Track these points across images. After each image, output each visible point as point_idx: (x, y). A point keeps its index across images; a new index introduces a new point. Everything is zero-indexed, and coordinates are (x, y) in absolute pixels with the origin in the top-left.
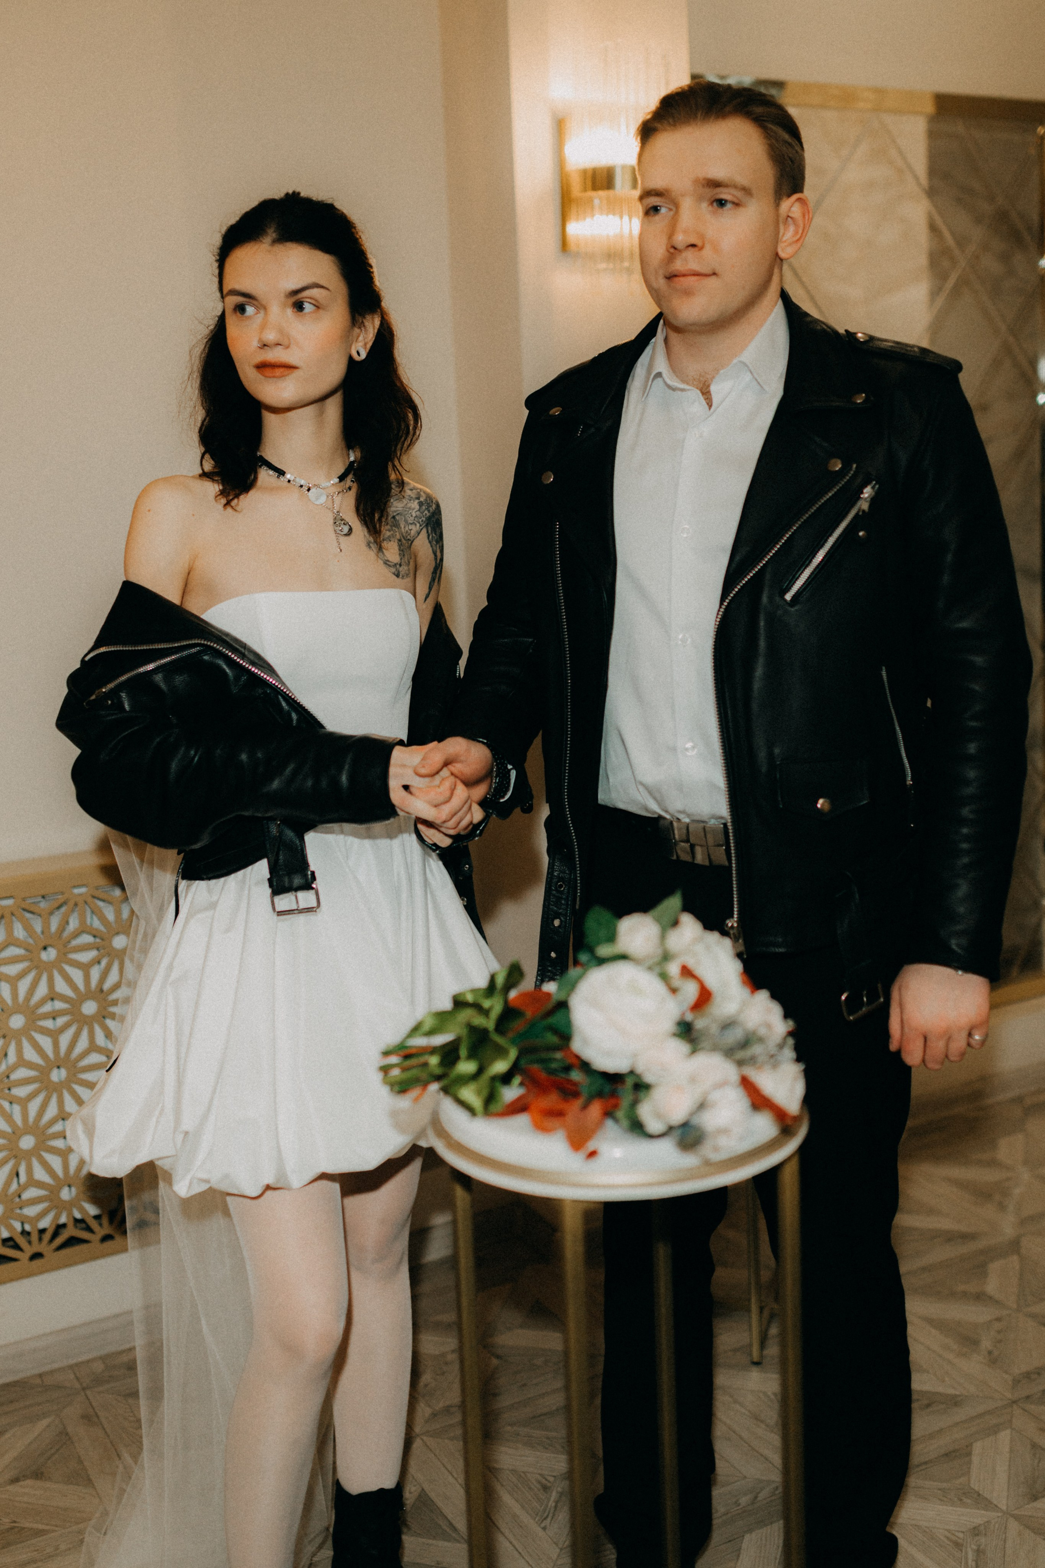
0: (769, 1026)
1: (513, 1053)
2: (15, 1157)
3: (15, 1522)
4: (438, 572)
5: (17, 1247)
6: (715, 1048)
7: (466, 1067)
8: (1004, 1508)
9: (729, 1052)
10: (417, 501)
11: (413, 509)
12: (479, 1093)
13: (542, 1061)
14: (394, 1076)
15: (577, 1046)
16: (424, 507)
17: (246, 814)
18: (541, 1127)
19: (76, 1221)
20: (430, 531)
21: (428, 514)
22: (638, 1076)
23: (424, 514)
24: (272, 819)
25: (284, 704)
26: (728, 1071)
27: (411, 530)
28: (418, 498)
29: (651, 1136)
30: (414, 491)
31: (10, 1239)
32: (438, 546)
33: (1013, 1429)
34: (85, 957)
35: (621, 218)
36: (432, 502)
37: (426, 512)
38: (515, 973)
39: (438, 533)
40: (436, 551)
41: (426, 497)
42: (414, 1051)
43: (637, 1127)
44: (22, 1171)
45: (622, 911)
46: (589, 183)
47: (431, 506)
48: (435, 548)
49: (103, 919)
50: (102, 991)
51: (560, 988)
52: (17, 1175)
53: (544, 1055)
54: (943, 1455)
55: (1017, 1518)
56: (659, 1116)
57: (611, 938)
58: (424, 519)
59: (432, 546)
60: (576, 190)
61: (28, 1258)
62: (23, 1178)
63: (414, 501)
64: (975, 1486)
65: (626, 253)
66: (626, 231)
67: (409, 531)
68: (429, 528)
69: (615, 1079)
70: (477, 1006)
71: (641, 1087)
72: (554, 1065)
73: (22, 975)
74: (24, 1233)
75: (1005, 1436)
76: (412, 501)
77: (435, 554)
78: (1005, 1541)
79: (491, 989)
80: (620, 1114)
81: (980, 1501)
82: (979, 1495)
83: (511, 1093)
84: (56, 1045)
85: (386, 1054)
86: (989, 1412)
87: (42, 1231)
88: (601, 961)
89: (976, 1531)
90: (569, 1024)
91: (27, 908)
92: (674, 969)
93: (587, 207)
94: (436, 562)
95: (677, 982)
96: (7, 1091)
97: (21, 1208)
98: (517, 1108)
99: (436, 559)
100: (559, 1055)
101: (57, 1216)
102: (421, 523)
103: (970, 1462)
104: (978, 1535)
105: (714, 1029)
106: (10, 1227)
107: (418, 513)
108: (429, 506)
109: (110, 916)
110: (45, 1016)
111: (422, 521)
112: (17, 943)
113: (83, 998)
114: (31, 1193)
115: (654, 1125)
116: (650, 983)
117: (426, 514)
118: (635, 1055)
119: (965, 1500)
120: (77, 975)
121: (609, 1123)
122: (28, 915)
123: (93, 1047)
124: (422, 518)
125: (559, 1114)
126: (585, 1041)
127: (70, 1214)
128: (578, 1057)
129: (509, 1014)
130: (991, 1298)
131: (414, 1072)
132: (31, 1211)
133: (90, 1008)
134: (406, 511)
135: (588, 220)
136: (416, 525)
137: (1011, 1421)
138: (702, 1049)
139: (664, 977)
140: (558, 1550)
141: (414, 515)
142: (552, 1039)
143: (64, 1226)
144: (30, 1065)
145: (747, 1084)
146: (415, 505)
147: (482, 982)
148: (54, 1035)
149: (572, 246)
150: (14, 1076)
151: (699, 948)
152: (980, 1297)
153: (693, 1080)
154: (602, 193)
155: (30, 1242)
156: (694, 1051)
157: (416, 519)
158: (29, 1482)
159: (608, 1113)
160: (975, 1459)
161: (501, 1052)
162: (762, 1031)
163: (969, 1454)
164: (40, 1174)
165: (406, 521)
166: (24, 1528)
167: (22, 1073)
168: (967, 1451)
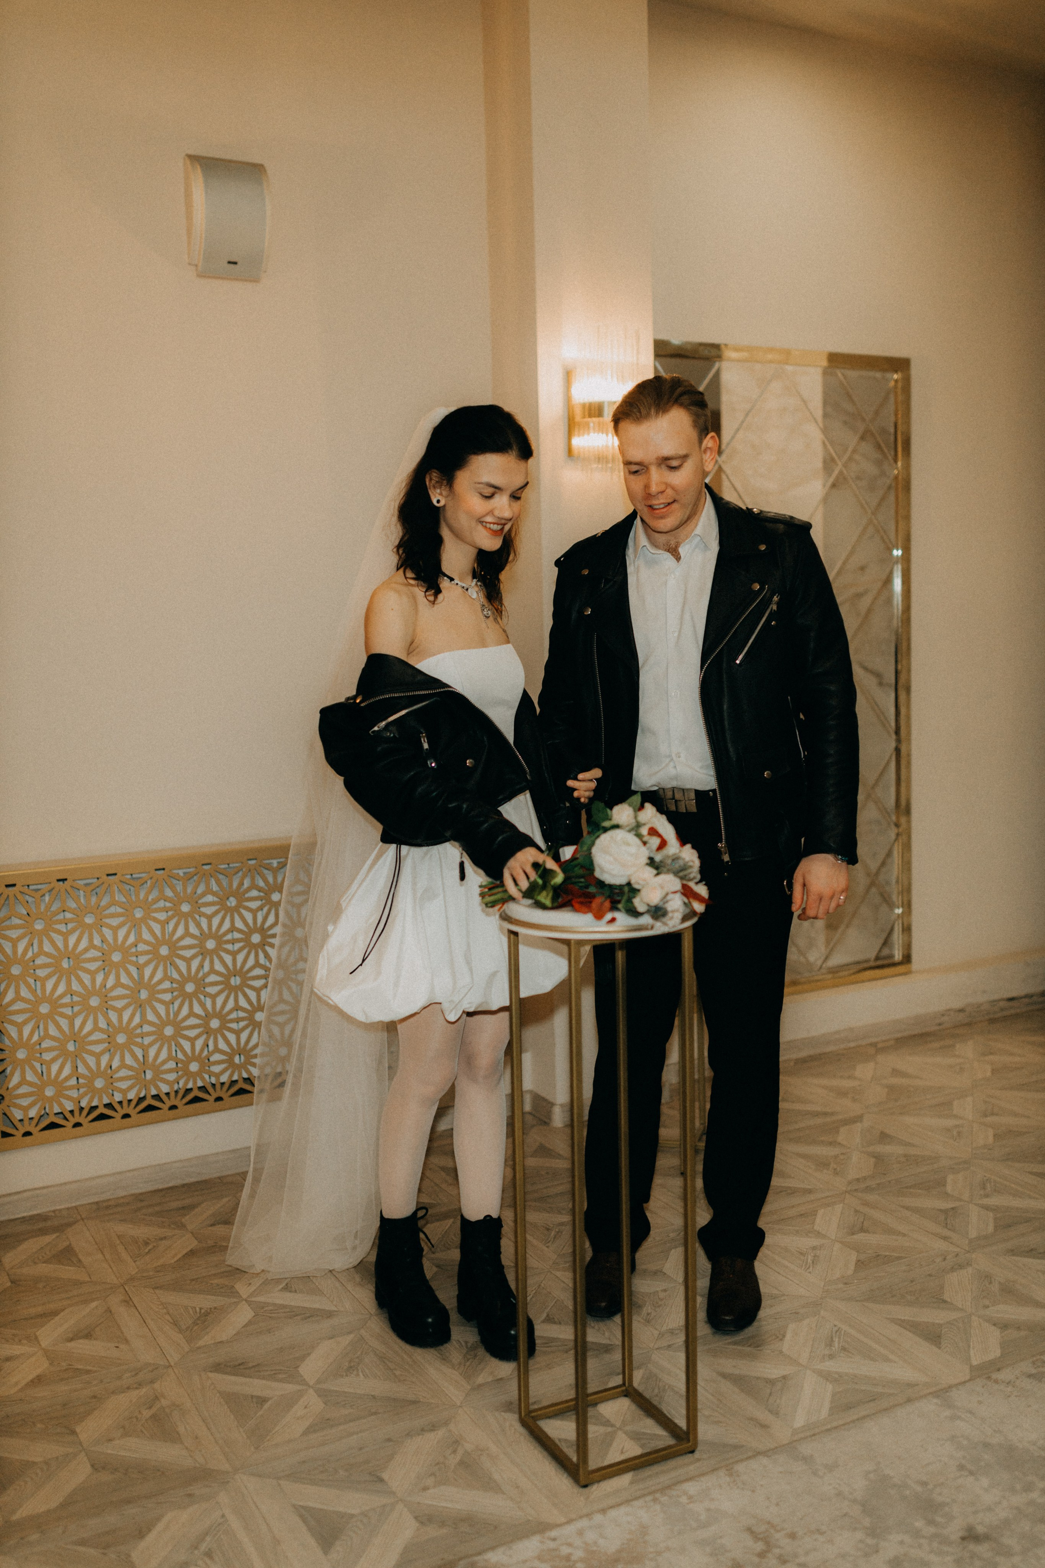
2: (207, 1033)
3: (216, 1243)
5: (207, 1093)
6: (668, 871)
8: (834, 1239)
9: (676, 873)
13: (575, 884)
15: (597, 873)
18: (578, 911)
19: (245, 1079)
22: (631, 885)
26: (675, 883)
29: (638, 914)
31: (204, 1087)
33: (844, 1204)
34: (254, 905)
35: (607, 435)
43: (632, 909)
44: (211, 1043)
46: (587, 413)
49: (265, 881)
50: (263, 929)
52: (208, 1046)
53: (576, 880)
56: (643, 902)
57: (609, 817)
60: (578, 418)
61: (214, 1100)
62: (211, 1048)
64: (816, 1228)
65: (610, 457)
66: (610, 444)
69: (619, 888)
71: (633, 891)
72: (581, 885)
73: (215, 914)
74: (212, 1083)
75: (839, 1207)
80: (621, 906)
82: (819, 1233)
84: (234, 961)
86: (831, 1196)
87: (222, 1083)
88: (606, 830)
89: (815, 1248)
90: (592, 863)
92: (644, 831)
93: (586, 428)
95: (647, 837)
96: (203, 989)
101: (232, 1075)
103: (816, 1219)
105: (669, 861)
106: (203, 1079)
109: (271, 879)
110: (228, 942)
112: (212, 893)
113: (251, 931)
114: (216, 1057)
115: (641, 908)
116: (631, 838)
118: (630, 875)
119: (810, 1235)
120: (249, 917)
122: (220, 876)
123: (257, 964)
125: (588, 904)
126: (601, 870)
127: (240, 1074)
128: (597, 879)
130: (839, 1145)
131: (499, 895)
132: (216, 1069)
133: (256, 938)
135: (586, 436)
137: (844, 1200)
138: (662, 872)
139: (639, 836)
142: (584, 872)
143: (236, 1081)
144: (218, 973)
148: (234, 954)
149: (575, 452)
150: (207, 980)
151: (655, 820)
153: (659, 887)
154: (595, 420)
155: (215, 1091)
156: (658, 874)
158: (221, 1226)
160: (819, 1218)
161: (556, 874)
163: (816, 1215)
164: (222, 1045)
166: (222, 1245)
167: (213, 978)
168: (814, 1213)
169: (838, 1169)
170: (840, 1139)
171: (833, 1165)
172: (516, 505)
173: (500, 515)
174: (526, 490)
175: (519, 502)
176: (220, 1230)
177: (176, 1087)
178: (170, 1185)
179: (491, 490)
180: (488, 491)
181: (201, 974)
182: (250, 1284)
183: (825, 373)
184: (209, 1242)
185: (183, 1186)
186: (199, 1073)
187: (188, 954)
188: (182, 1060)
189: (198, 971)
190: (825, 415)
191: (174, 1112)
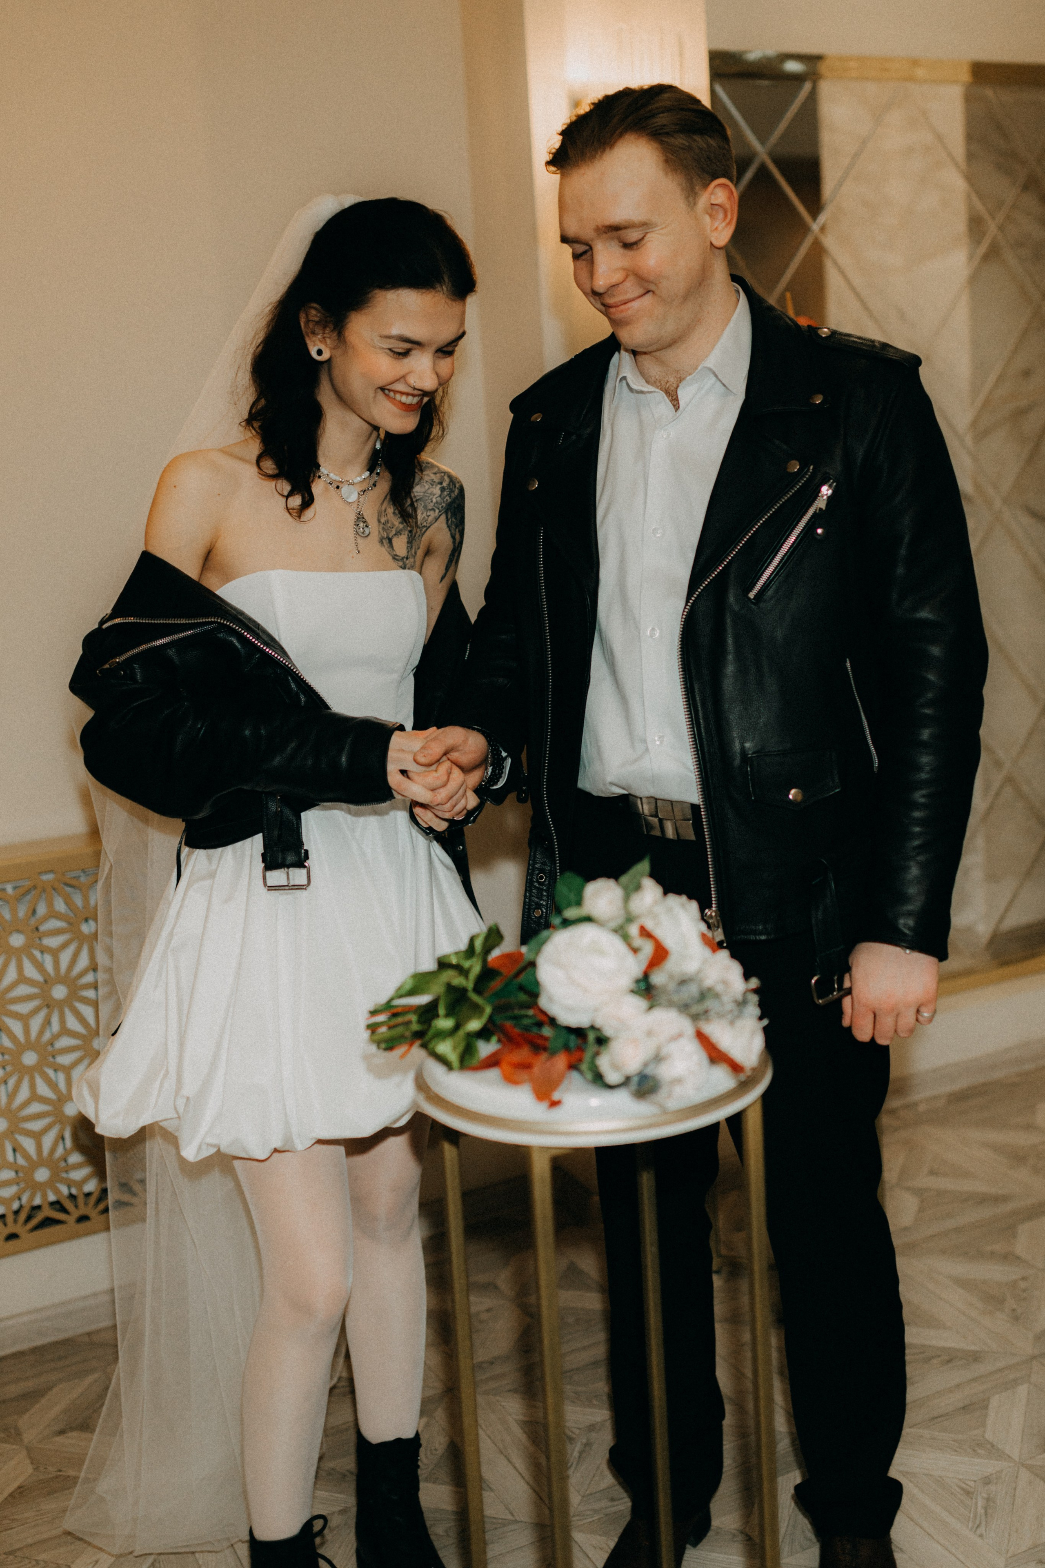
0: (725, 982)
1: (488, 1010)
2: (60, 1122)
3: (60, 1471)
4: (456, 554)
5: (64, 1210)
6: (671, 1004)
7: (444, 1023)
8: (1017, 1460)
9: (684, 1008)
10: (439, 486)
11: (434, 495)
12: (455, 1048)
13: (516, 1018)
14: (382, 1033)
15: (543, 1002)
16: (446, 493)
17: (245, 788)
18: (511, 1080)
20: (449, 516)
21: (449, 500)
22: (598, 1030)
23: (445, 500)
24: (272, 794)
25: (293, 685)
26: (682, 1024)
27: (428, 516)
28: (441, 483)
29: (611, 1087)
30: (438, 475)
31: (58, 1203)
32: (457, 530)
33: (1030, 1383)
36: (455, 487)
37: (448, 498)
38: (494, 936)
39: (458, 518)
40: (455, 534)
41: (450, 482)
42: (399, 1010)
43: (598, 1079)
44: (67, 1136)
45: (590, 876)
47: (454, 492)
48: (453, 531)
51: (530, 950)
52: (63, 1138)
53: (517, 1012)
54: (960, 1408)
55: (1029, 1468)
56: (615, 1067)
57: (579, 902)
58: (444, 505)
59: (450, 530)
61: (74, 1220)
62: (68, 1143)
63: (436, 486)
64: (989, 1436)
67: (426, 517)
68: (449, 514)
69: (579, 1033)
70: (458, 968)
71: (602, 1041)
72: (526, 1021)
73: (64, 946)
74: (72, 1197)
75: (1022, 1390)
76: (434, 486)
77: (453, 537)
78: (1015, 1489)
79: (470, 951)
80: (584, 1067)
81: (993, 1451)
82: (993, 1446)
83: (485, 1049)
84: (96, 1017)
85: (374, 1013)
86: (1008, 1367)
87: (88, 1195)
88: (567, 923)
89: (987, 1481)
90: (537, 983)
91: (69, 881)
92: (633, 930)
94: (454, 545)
95: (638, 942)
96: (51, 1059)
97: (67, 1172)
98: (492, 1062)
99: (454, 542)
100: (531, 1012)
101: (101, 1180)
102: (440, 509)
103: (986, 1415)
104: (989, 1483)
105: (672, 986)
106: (57, 1191)
107: (439, 499)
108: (452, 491)
110: (87, 987)
111: (442, 507)
112: (57, 916)
114: (76, 1157)
115: (612, 1077)
116: (614, 944)
117: (447, 500)
118: (596, 1010)
119: (979, 1451)
121: (575, 1075)
122: (68, 889)
124: (443, 504)
125: (526, 1066)
126: (551, 999)
128: (545, 1013)
129: (488, 974)
130: (1018, 1258)
131: (399, 1030)
132: (76, 1175)
134: (426, 496)
136: (435, 511)
137: (1029, 1376)
138: (659, 1005)
139: (626, 938)
140: (580, 1498)
141: (434, 500)
142: (523, 997)
143: (108, 1189)
144: (72, 1034)
145: (702, 1038)
146: (437, 490)
147: (463, 945)
148: (95, 1007)
150: (57, 1045)
151: (659, 909)
152: (1008, 1257)
153: (650, 1033)
155: (76, 1206)
156: (651, 1008)
157: (436, 505)
158: (75, 1434)
159: (573, 1066)
160: (992, 1413)
161: (477, 1010)
162: (719, 988)
163: (986, 1407)
165: (425, 507)
166: (69, 1477)
167: (65, 1042)
168: (983, 1404)
169: (1019, 1311)
170: (1020, 1247)
171: (1011, 1303)
172: (445, 365)
173: (419, 385)
174: (462, 342)
175: (448, 360)
176: (72, 1440)
177: (15, 1206)
178: (14, 1350)
179: (407, 346)
180: (402, 346)
181: (47, 1036)
182: (97, 1562)
183: (969, 99)
184: (50, 1468)
185: (34, 1350)
186: (51, 1183)
187: (23, 1008)
188: (22, 1167)
189: (41, 1032)
190: (970, 156)
191: (12, 1243)
